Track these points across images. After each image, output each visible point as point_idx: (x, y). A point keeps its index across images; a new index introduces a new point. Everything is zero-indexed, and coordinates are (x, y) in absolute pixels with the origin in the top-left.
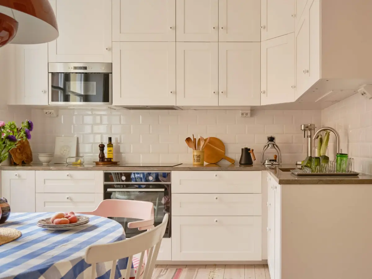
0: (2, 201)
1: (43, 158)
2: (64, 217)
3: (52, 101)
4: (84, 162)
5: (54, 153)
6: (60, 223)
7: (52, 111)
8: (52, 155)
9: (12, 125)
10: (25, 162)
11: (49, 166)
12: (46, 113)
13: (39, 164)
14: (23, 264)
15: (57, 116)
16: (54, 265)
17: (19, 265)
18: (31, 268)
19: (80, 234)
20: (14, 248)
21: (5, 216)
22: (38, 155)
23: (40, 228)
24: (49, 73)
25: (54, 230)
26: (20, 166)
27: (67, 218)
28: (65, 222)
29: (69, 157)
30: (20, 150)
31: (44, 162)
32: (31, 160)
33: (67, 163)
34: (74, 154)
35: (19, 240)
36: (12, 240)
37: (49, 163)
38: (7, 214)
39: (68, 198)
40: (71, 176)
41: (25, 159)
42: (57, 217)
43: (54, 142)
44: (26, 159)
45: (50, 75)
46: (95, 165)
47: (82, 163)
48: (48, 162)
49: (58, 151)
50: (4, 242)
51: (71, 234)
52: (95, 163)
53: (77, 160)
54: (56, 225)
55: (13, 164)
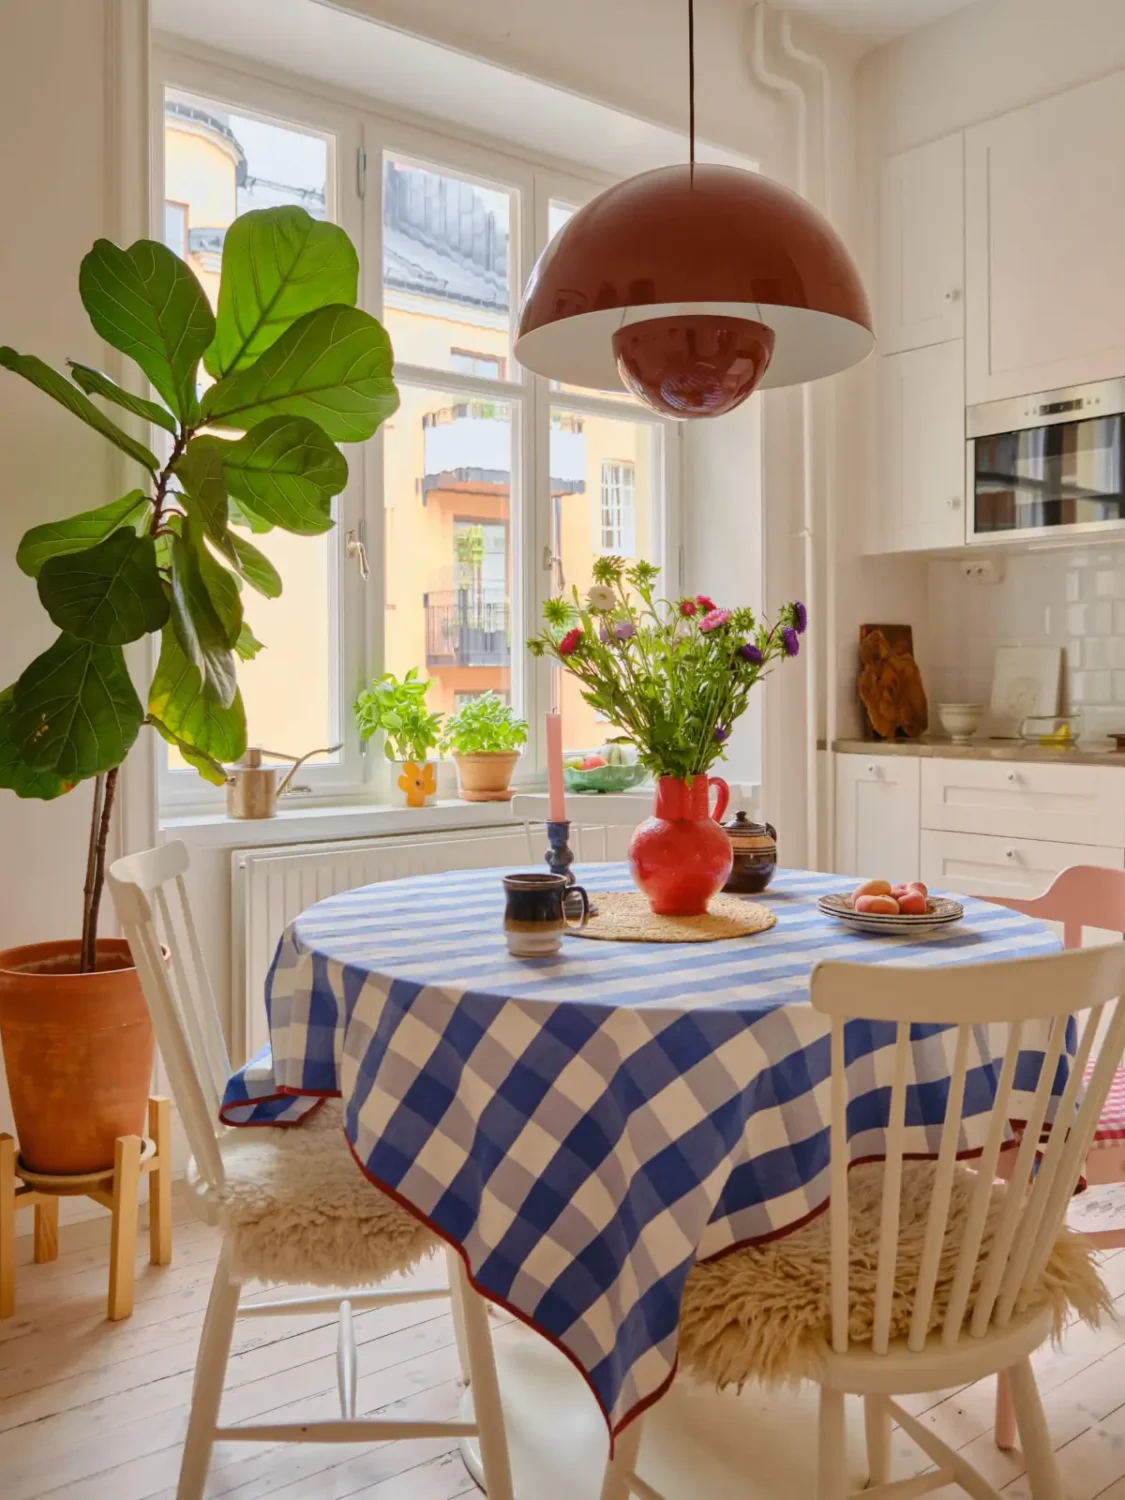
0: (757, 831)
1: (952, 718)
2: (888, 893)
3: (977, 529)
4: (1077, 736)
5: (988, 702)
6: (869, 908)
7: (986, 564)
8: (979, 708)
9: (743, 617)
10: (906, 731)
11: (970, 745)
12: (969, 572)
13: (942, 737)
14: (720, 991)
15: (1002, 579)
16: (783, 1009)
17: (712, 989)
18: (728, 1004)
19: (919, 949)
20: (734, 953)
21: (762, 872)
22: (939, 708)
23: (823, 916)
24: (967, 440)
25: (853, 926)
26: (890, 742)
27: (896, 897)
28: (885, 909)
29: (1029, 718)
30: (891, 691)
31: (957, 734)
32: (924, 726)
33: (1023, 738)
34: (1049, 707)
35: (758, 937)
36: (741, 932)
37: (974, 735)
38: (768, 869)
39: (1010, 855)
40: (1020, 779)
41: (904, 721)
42: (868, 890)
43: (990, 670)
44: (907, 723)
45: (971, 444)
46: (1114, 748)
47: (1072, 737)
48: (968, 732)
49: (1001, 700)
50: (721, 935)
51: (895, 945)
52: (1114, 740)
53: (1058, 727)
54: (861, 913)
55: (872, 735)
